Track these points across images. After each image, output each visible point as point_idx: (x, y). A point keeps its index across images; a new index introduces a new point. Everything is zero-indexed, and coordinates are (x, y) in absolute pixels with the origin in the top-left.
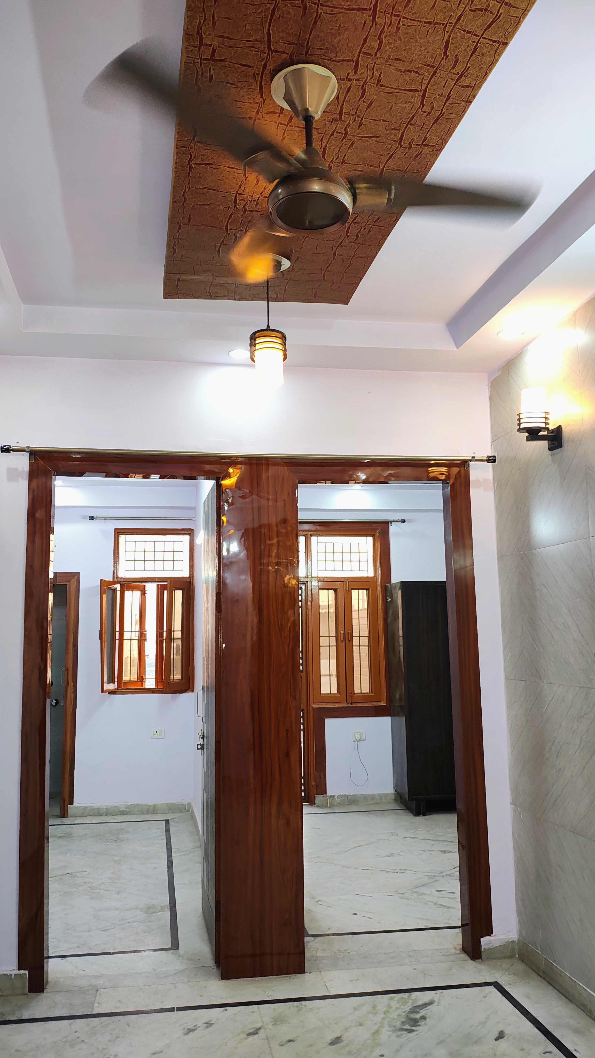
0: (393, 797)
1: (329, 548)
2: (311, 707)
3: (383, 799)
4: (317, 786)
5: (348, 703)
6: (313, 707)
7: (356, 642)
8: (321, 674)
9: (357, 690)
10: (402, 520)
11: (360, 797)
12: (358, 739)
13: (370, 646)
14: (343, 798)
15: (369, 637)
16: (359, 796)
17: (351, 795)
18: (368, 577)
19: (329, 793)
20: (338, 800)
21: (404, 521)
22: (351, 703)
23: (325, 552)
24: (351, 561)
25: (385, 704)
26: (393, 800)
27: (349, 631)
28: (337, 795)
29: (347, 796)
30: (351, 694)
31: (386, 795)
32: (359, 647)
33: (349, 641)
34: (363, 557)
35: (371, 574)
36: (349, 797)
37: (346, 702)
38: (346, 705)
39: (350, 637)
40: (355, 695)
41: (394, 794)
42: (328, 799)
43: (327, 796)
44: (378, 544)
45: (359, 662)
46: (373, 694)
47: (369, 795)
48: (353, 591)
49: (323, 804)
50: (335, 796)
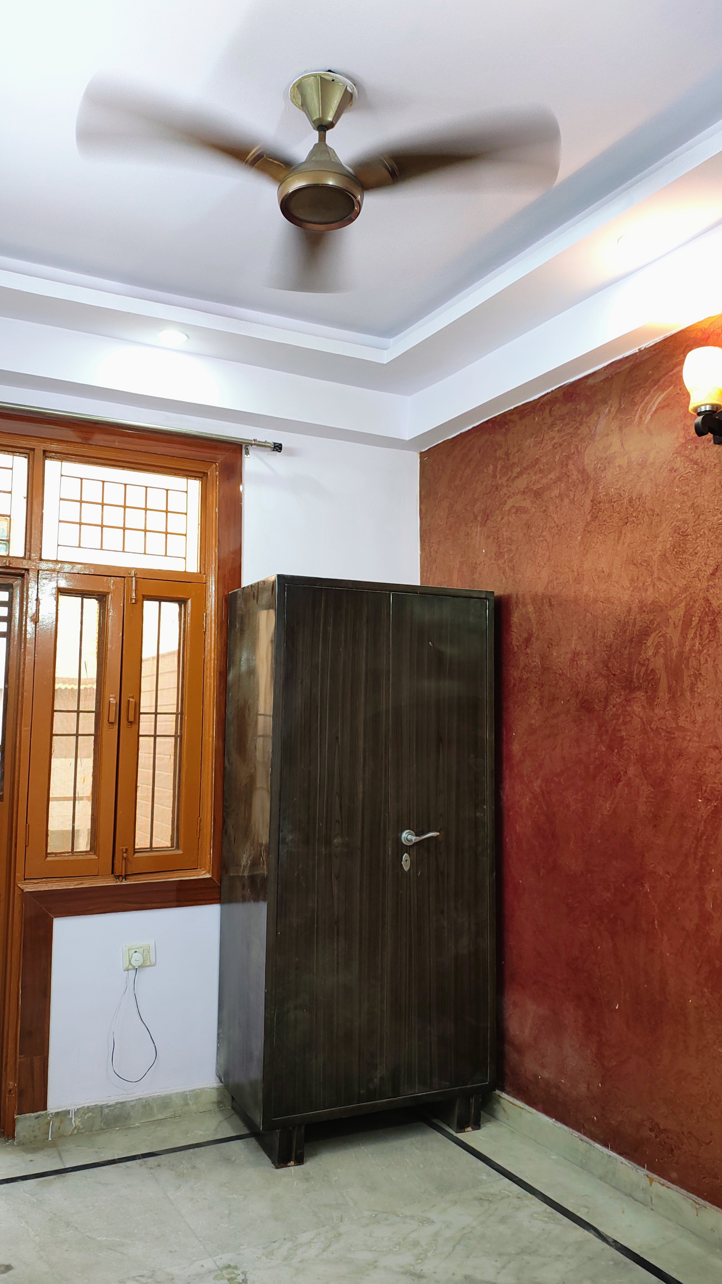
0: (214, 1097)
1: (92, 492)
2: (16, 888)
3: (191, 1103)
4: (21, 1093)
5: (118, 877)
6: (22, 890)
7: (146, 725)
8: (51, 796)
9: (142, 841)
10: (275, 443)
11: (133, 1107)
12: (136, 964)
13: (181, 736)
14: (90, 1114)
15: (180, 715)
16: (133, 1103)
17: (110, 1103)
18: (185, 572)
19: (55, 1102)
20: (76, 1122)
21: (278, 448)
22: (126, 877)
23: (81, 502)
24: (145, 531)
25: (208, 876)
26: (214, 1102)
27: (131, 700)
28: (73, 1108)
29: (102, 1107)
30: (125, 855)
31: (197, 1095)
32: (152, 739)
33: (131, 722)
34: (176, 523)
35: (193, 566)
36: (106, 1111)
37: (113, 873)
38: (111, 882)
39: (132, 713)
40: (137, 855)
41: (218, 1089)
42: (48, 1123)
43: (47, 1115)
44: (214, 497)
45: (151, 771)
46: (180, 852)
47: (155, 1099)
48: (147, 604)
49: (35, 1137)
50: (67, 1112)
